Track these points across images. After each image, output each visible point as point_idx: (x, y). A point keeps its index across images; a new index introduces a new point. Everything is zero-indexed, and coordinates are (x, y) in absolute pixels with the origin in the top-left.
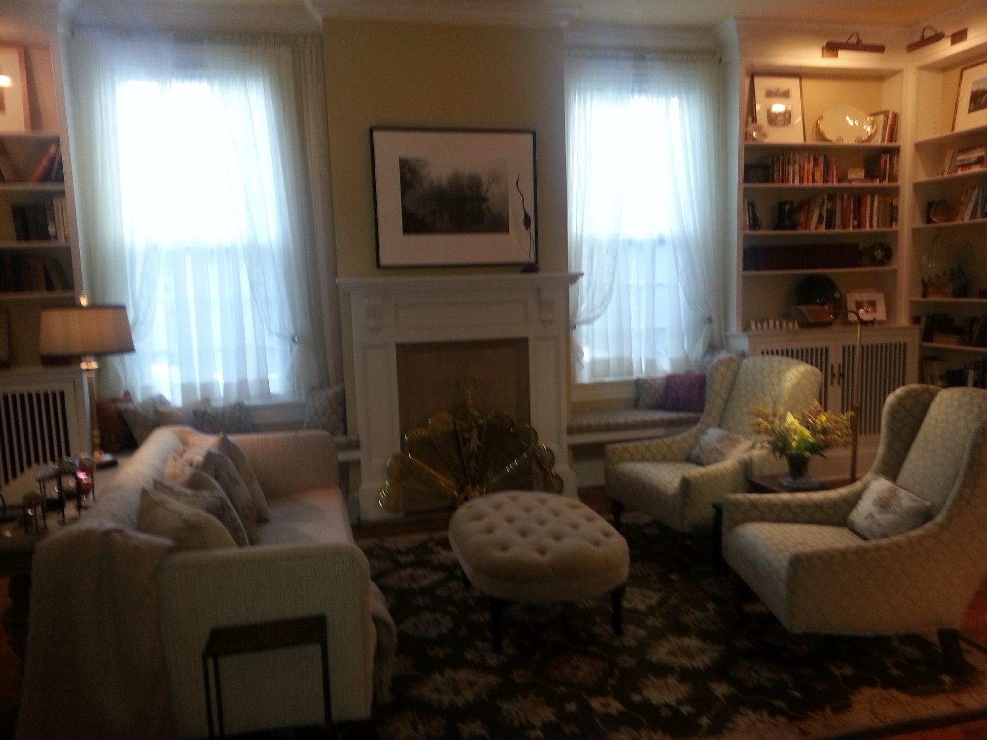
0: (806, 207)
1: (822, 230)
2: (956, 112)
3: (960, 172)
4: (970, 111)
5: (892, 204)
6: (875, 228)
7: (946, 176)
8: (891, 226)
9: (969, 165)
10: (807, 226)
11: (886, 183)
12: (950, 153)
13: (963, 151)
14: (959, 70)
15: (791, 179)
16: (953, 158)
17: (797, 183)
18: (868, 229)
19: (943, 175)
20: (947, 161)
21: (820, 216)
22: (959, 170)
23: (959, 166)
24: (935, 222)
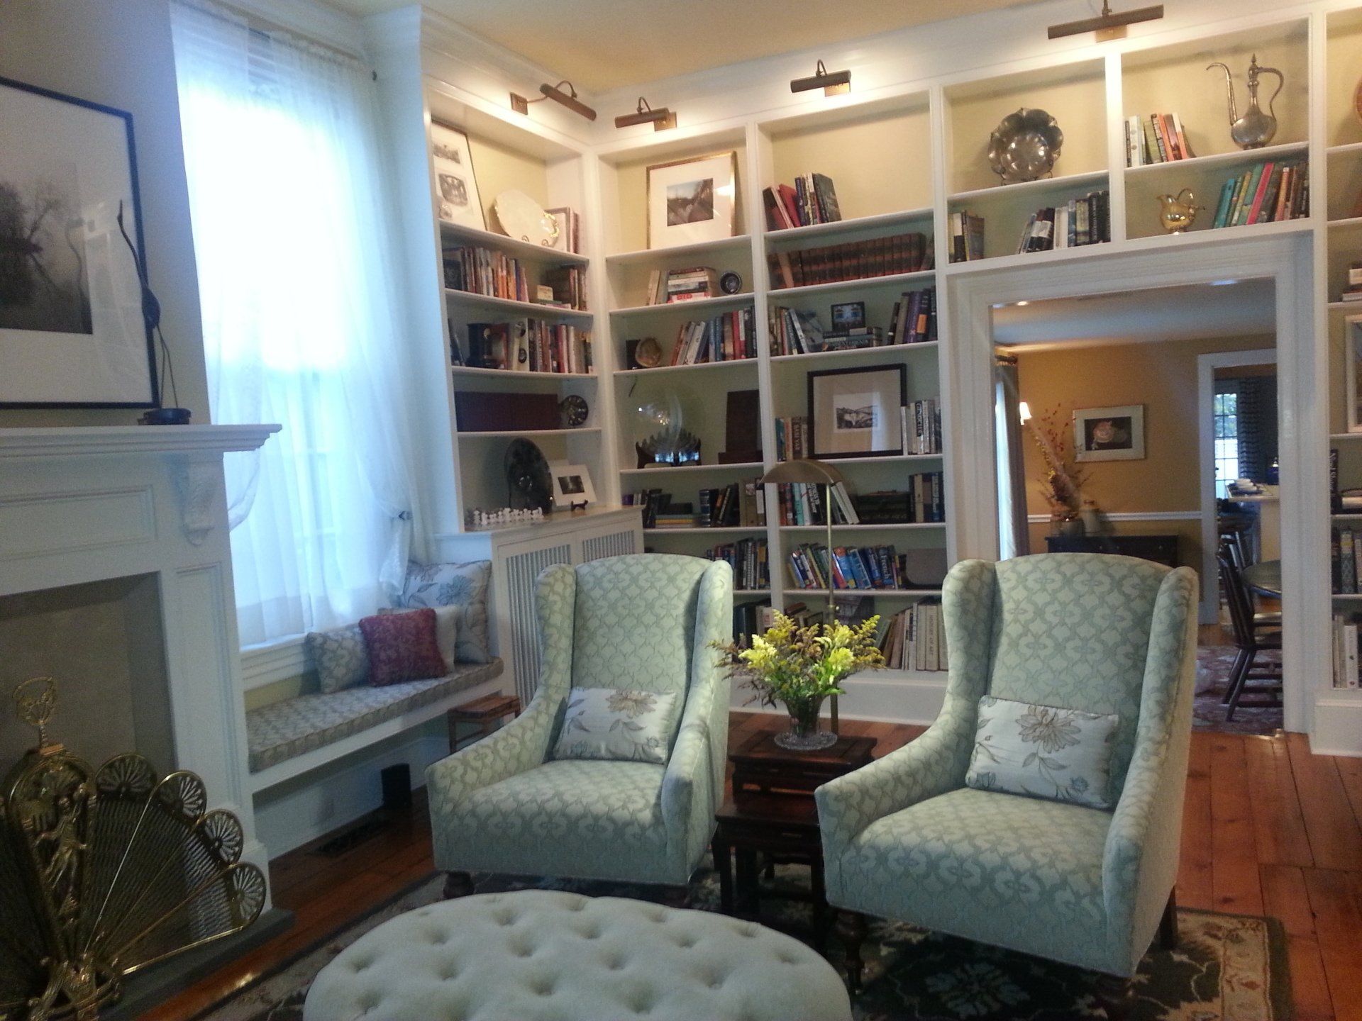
0: (505, 335)
1: (525, 370)
2: (648, 223)
3: (676, 301)
4: (670, 224)
5: (585, 341)
6: (574, 374)
7: (652, 306)
8: (587, 372)
9: (688, 292)
10: (508, 367)
11: (576, 310)
12: (655, 275)
13: (674, 273)
14: (644, 169)
15: (485, 291)
16: (662, 282)
17: (492, 296)
18: (566, 373)
19: (648, 304)
20: (653, 287)
21: (521, 351)
22: (674, 298)
23: (676, 293)
24: (640, 367)
